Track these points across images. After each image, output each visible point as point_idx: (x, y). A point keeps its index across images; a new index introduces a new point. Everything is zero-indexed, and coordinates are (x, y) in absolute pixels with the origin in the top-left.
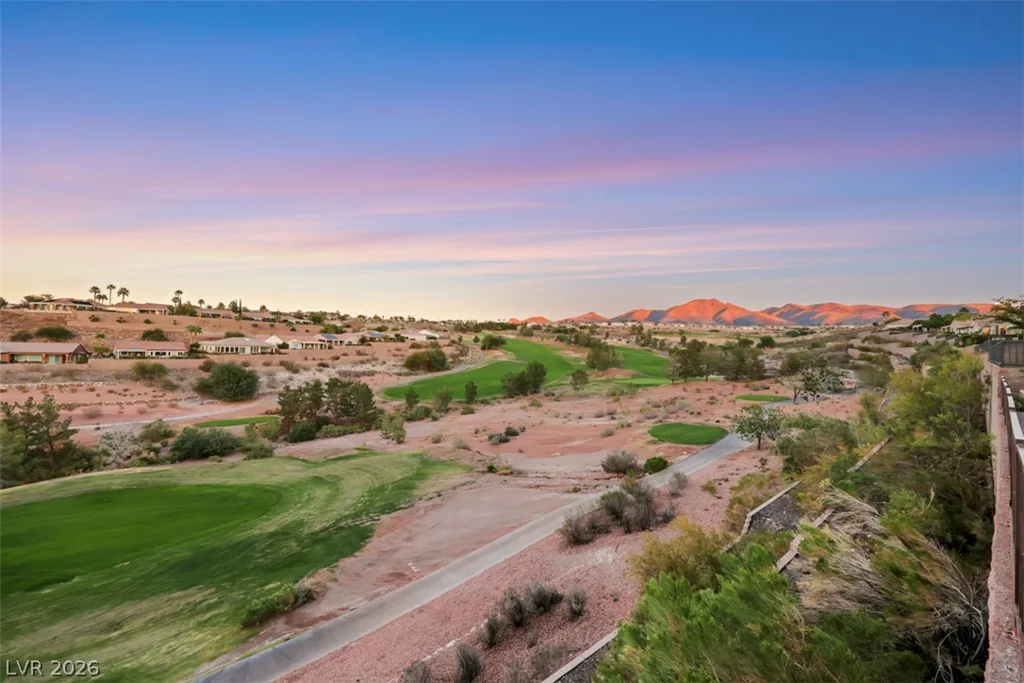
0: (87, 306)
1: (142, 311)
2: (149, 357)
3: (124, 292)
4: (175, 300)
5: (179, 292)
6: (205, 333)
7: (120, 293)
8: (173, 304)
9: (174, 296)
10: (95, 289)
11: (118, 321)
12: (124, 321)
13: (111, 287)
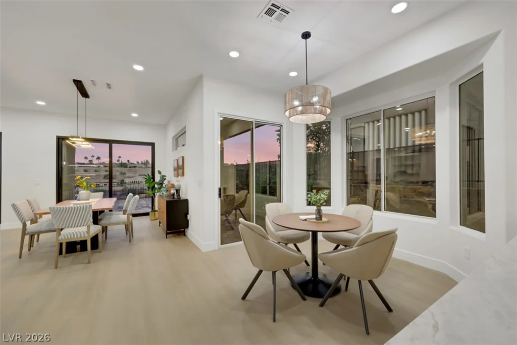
0: (83, 165)
1: (105, 166)
2: (101, 186)
3: (98, 158)
4: (118, 161)
5: (120, 157)
6: (127, 175)
7: (97, 159)
8: (117, 162)
9: (118, 159)
10: (86, 158)
11: (95, 171)
12: (97, 171)
13: (93, 156)
